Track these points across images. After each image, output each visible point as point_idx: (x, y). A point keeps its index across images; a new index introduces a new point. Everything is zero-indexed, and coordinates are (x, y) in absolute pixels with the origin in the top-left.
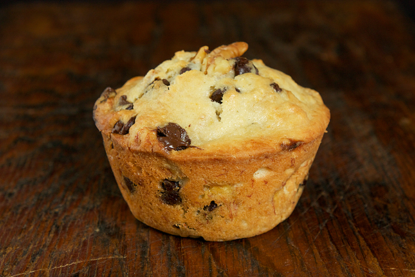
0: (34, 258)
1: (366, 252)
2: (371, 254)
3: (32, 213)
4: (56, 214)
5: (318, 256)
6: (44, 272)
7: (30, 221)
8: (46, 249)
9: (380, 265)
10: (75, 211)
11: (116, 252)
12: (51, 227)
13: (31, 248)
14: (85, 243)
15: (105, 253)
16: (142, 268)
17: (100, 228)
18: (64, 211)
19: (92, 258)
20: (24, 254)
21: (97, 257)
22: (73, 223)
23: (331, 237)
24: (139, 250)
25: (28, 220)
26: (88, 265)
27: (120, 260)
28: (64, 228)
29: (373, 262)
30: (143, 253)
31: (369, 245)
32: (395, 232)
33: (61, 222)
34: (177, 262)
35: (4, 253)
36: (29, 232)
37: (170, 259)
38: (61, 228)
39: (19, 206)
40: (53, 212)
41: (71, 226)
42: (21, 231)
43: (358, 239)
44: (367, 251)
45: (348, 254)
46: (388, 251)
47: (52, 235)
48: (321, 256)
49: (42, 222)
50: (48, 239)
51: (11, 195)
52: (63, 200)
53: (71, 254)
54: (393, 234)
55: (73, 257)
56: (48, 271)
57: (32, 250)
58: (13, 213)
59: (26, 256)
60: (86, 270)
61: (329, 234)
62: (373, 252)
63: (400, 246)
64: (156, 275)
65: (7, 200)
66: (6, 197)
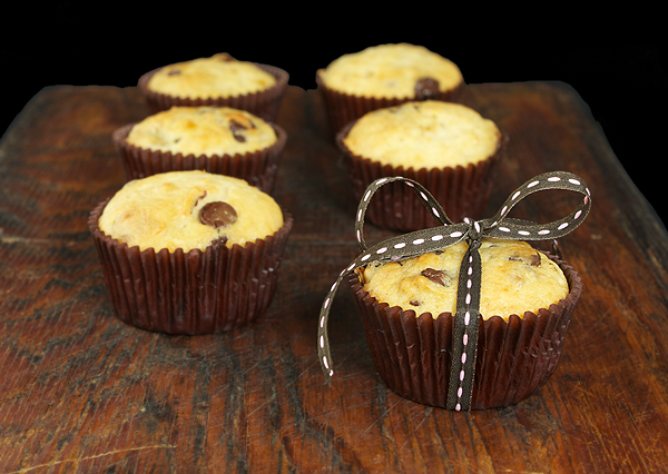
0: (61, 445)
1: (478, 448)
2: (485, 450)
3: (62, 385)
4: (93, 386)
5: (418, 451)
6: (72, 463)
7: (58, 396)
8: (76, 433)
9: (494, 466)
10: (117, 383)
11: (165, 439)
12: (85, 404)
13: (58, 431)
14: (126, 427)
15: (150, 440)
16: (195, 462)
17: (147, 407)
18: (103, 383)
19: (133, 446)
20: (49, 439)
21: (139, 445)
22: (113, 399)
23: (437, 426)
24: (193, 438)
25: (57, 393)
26: (127, 456)
27: (168, 450)
28: (102, 405)
29: (486, 461)
30: (198, 441)
31: (484, 439)
32: (520, 422)
33: (97, 397)
34: (240, 455)
35: (24, 437)
36: (57, 410)
37: (230, 451)
38: (98, 406)
39: (47, 374)
40: (89, 383)
41: (110, 403)
42: (47, 408)
43: (471, 430)
44: (480, 447)
45: (456, 451)
46: (507, 447)
47: (85, 415)
48: (422, 452)
49: (74, 397)
50: (79, 420)
51: (37, 359)
52: (102, 367)
53: (108, 440)
54: (517, 424)
55: (110, 445)
56: (77, 462)
57: (59, 434)
58: (38, 384)
59: (50, 442)
60: (124, 463)
61: (436, 423)
62: (487, 448)
63: (523, 440)
64: (211, 471)
65: (32, 366)
66: (31, 361)
